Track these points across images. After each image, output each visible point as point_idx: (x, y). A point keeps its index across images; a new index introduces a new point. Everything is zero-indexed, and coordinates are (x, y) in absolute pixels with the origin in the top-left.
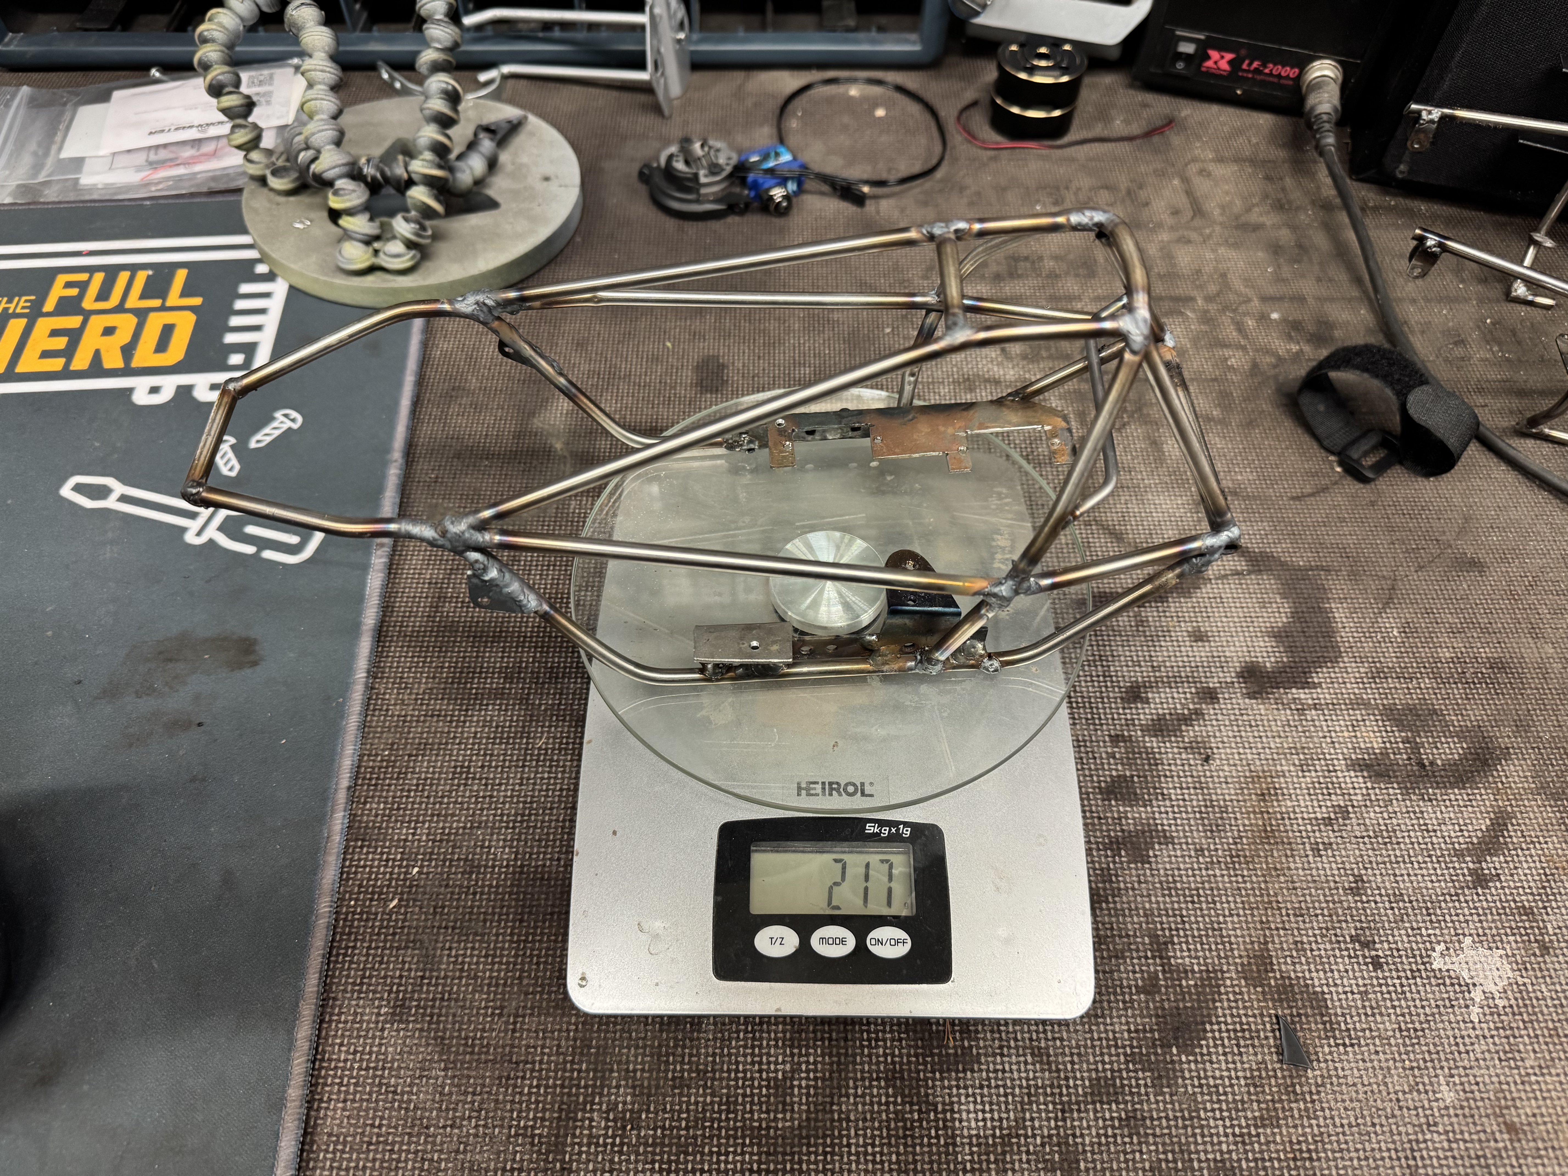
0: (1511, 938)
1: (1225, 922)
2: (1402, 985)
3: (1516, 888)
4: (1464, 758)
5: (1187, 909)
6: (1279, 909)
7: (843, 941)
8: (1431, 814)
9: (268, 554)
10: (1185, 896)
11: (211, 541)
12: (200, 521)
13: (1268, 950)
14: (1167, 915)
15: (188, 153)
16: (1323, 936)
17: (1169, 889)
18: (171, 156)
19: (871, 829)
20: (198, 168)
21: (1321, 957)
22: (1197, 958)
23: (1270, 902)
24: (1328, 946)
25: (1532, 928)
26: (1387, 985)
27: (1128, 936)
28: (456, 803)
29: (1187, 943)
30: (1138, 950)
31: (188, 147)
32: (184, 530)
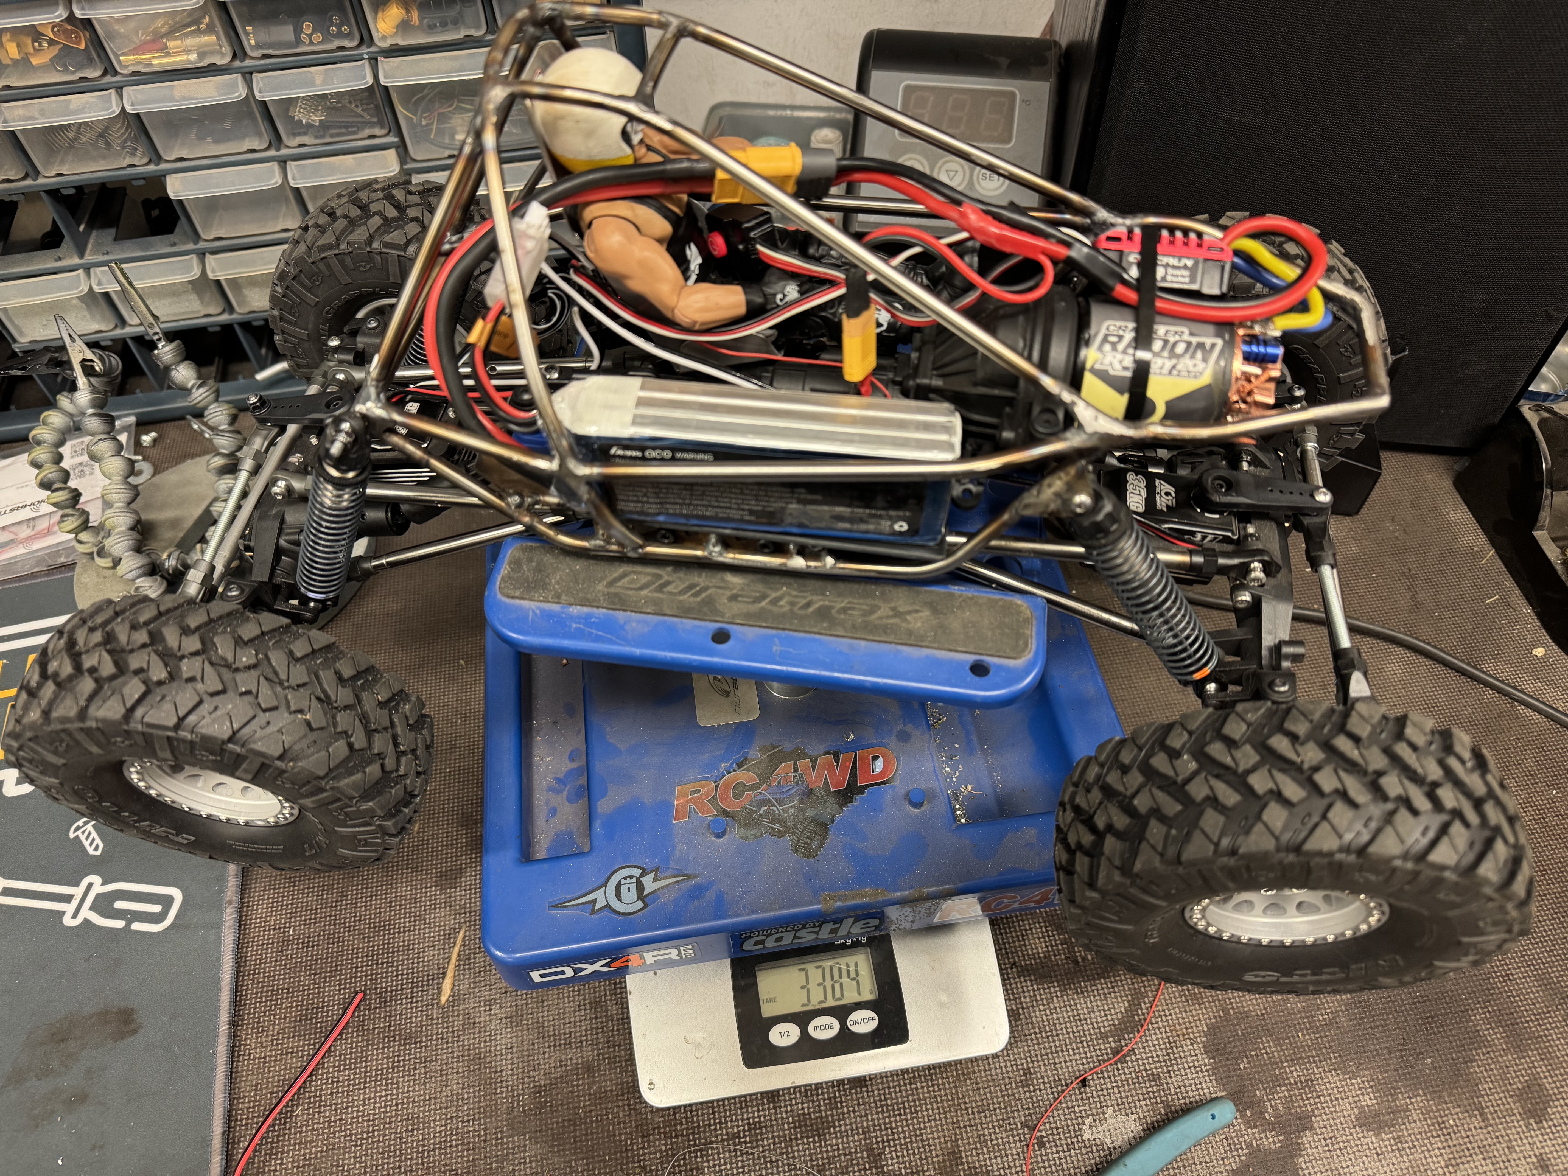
0: (1143, 1103)
2: (1060, 1159)
3: (1147, 1058)
5: (896, 1121)
6: (966, 1109)
8: (1083, 1005)
10: (893, 1110)
13: (958, 1146)
14: (881, 1130)
15: (25, 532)
16: (1000, 1126)
17: (882, 1106)
18: (12, 537)
20: (37, 545)
21: (998, 1145)
22: (904, 1163)
23: (959, 1104)
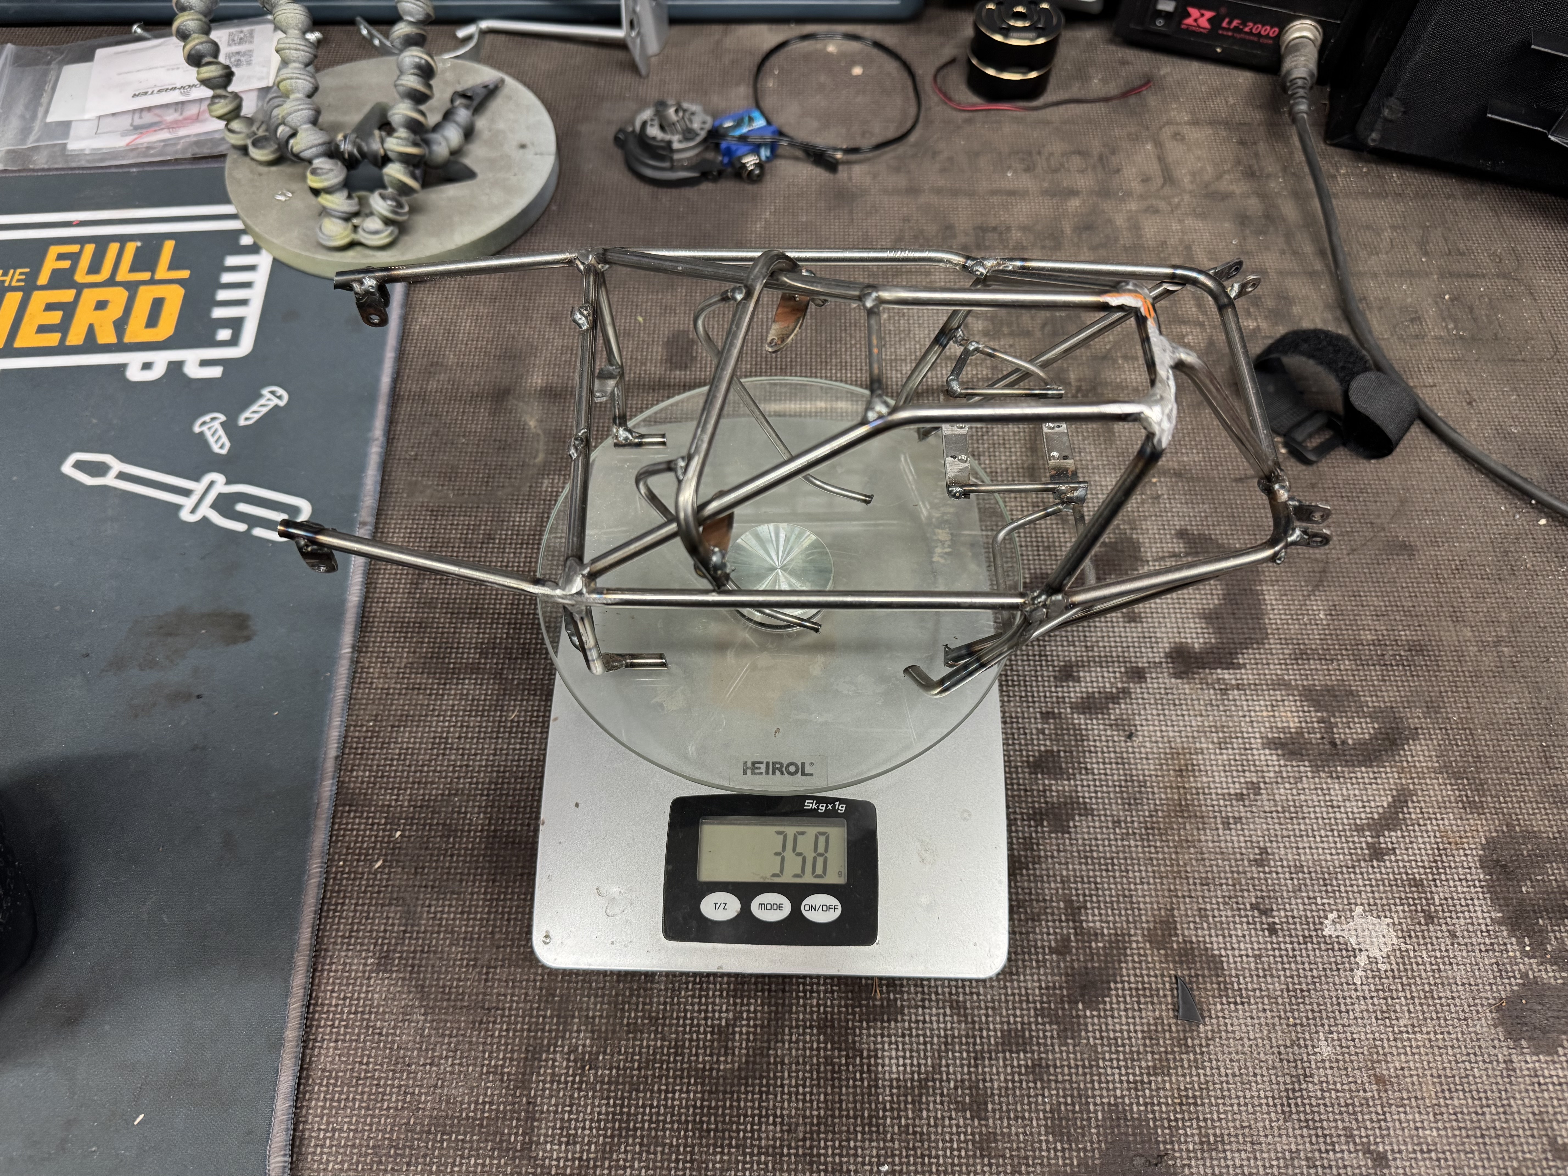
0: (1400, 908)
1: (1136, 890)
2: (1294, 950)
3: (1410, 861)
4: (1374, 737)
5: (1102, 877)
6: (1187, 878)
7: (780, 907)
8: (1338, 792)
9: (258, 532)
10: (1100, 864)
11: (205, 519)
12: (194, 498)
13: (1173, 916)
14: (1083, 882)
15: (171, 116)
16: (1225, 903)
17: (1086, 857)
18: (156, 119)
19: (809, 805)
20: (182, 132)
21: (1221, 923)
22: (1108, 922)
23: (1179, 872)
24: (1229, 913)
25: (1420, 898)
26: (1280, 949)
27: (1045, 900)
28: (435, 771)
29: (1099, 908)
30: (1053, 914)
31: (171, 111)
32: (179, 507)
